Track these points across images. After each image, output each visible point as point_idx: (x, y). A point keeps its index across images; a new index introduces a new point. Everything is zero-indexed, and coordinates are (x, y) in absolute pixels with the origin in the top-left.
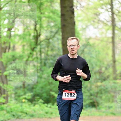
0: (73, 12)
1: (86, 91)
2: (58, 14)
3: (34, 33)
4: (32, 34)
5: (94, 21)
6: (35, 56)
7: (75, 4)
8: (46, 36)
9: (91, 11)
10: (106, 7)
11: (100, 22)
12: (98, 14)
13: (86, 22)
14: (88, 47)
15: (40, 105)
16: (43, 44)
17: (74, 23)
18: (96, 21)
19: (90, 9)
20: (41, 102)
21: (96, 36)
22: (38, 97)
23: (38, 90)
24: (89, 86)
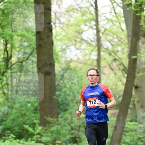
0: (51, 30)
1: (67, 125)
2: (33, 32)
3: (4, 54)
4: (2, 56)
5: (76, 41)
6: (5, 82)
7: (53, 20)
8: (19, 58)
9: (71, 28)
10: (90, 24)
11: (83, 42)
12: (81, 31)
13: (67, 42)
14: (69, 71)
15: (11, 141)
16: (14, 68)
17: (52, 43)
18: (78, 40)
19: (71, 26)
20: (12, 137)
21: (79, 59)
22: (8, 132)
23: (8, 123)
24: (70, 118)
